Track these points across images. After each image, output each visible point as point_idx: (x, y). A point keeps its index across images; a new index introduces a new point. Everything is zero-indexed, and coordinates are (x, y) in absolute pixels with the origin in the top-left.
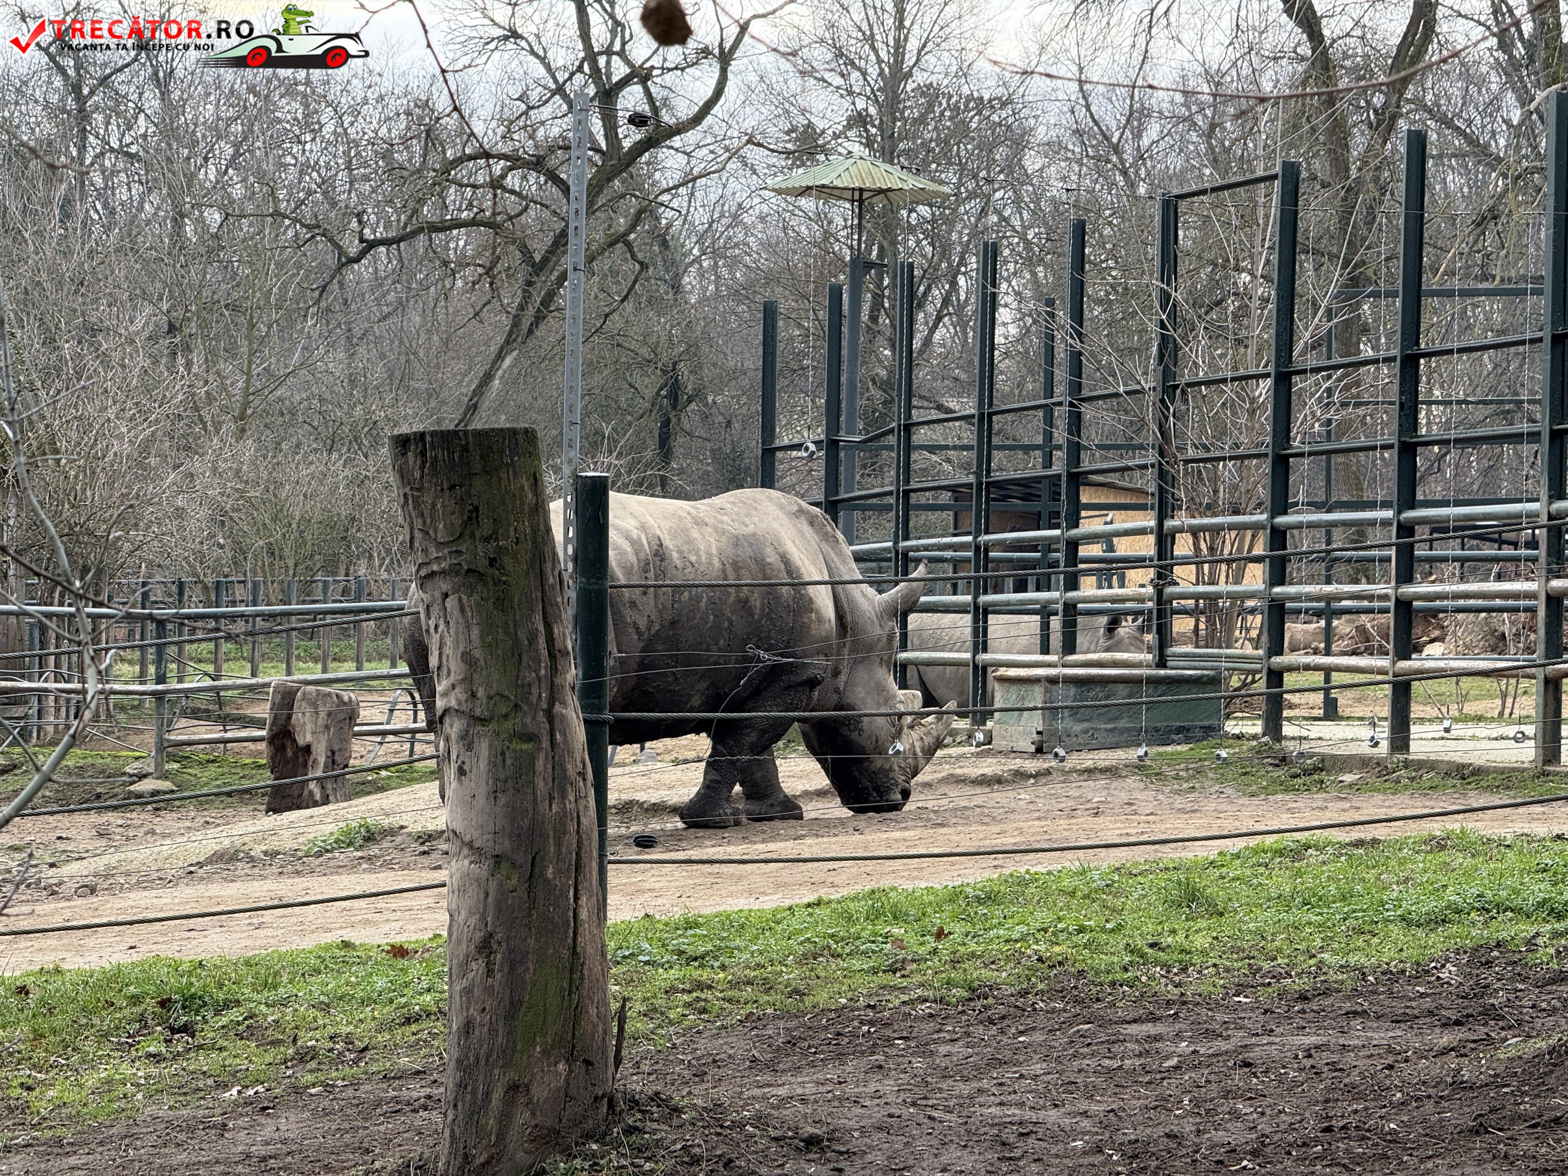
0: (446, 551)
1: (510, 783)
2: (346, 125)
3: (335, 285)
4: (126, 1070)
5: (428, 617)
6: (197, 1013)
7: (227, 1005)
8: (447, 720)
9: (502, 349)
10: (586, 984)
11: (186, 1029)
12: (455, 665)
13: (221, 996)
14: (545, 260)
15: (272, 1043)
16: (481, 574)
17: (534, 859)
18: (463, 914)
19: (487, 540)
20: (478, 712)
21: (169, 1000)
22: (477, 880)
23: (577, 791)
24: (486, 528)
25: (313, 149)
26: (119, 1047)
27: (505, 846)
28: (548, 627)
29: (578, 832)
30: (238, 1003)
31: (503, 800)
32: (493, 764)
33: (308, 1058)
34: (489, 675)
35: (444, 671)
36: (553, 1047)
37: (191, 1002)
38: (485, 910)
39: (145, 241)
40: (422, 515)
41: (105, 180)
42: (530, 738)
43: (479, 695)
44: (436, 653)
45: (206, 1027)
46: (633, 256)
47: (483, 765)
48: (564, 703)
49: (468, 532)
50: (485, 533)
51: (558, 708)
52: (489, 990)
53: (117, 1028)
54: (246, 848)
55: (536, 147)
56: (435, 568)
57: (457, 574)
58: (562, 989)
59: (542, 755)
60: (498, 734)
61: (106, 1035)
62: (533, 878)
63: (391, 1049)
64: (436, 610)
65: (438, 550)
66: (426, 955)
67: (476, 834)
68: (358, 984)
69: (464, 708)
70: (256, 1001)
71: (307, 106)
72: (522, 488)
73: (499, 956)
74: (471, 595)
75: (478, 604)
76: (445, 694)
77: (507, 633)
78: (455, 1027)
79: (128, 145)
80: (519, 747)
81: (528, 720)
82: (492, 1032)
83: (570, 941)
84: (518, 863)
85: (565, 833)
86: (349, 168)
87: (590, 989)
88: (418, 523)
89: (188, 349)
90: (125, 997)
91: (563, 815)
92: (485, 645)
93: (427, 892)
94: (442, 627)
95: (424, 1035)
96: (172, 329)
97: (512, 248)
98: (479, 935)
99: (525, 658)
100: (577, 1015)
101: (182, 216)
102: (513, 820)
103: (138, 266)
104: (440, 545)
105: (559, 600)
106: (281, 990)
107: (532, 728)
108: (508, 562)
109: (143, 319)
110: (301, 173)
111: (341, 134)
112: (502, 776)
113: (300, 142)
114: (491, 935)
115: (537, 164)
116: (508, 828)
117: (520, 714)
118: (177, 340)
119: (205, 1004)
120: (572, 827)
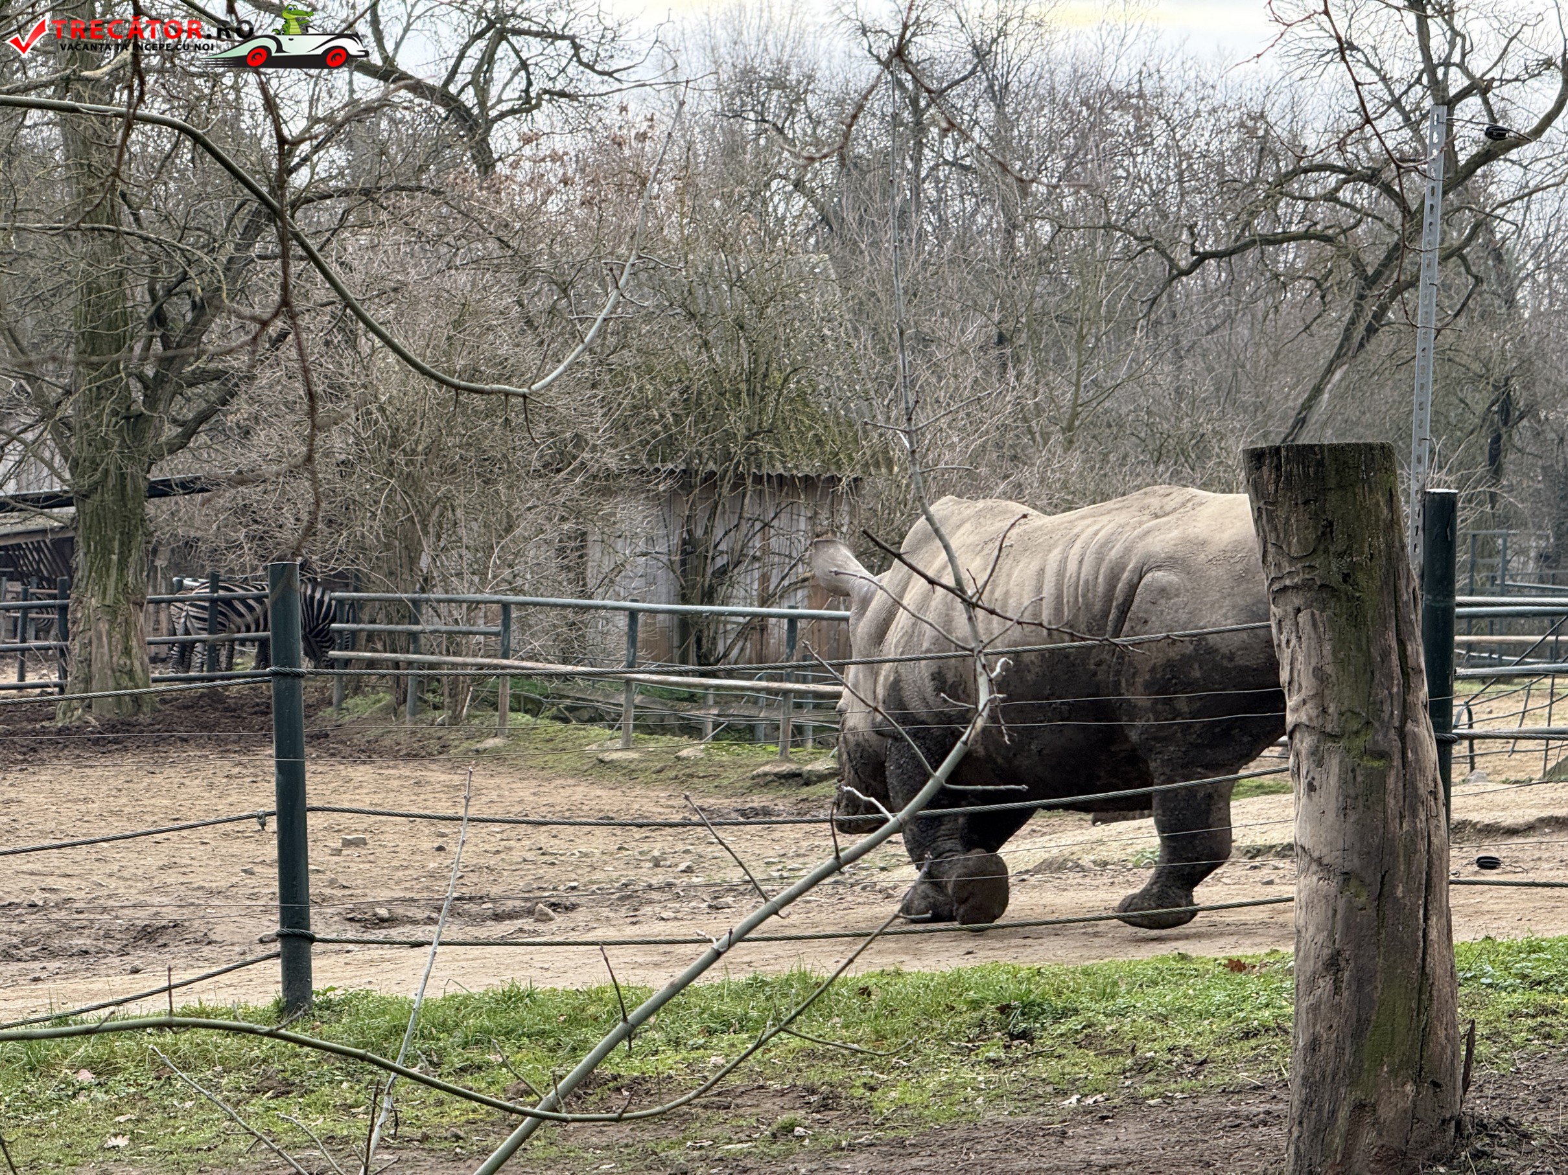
0: (1299, 566)
1: (1361, 801)
2: (1178, 137)
3: (1164, 297)
4: (967, 1074)
5: (1280, 631)
6: (1036, 1020)
7: (1065, 1013)
8: (1297, 735)
9: (1332, 362)
10: (1435, 1005)
11: (1025, 1035)
12: (1307, 682)
13: (1060, 1004)
14: (1378, 274)
15: (1110, 1053)
16: (1334, 590)
17: (1383, 877)
18: (1311, 930)
19: (1341, 555)
20: (1329, 729)
21: (1008, 1006)
22: (1326, 897)
23: (1429, 810)
24: (1340, 544)
25: (1145, 163)
26: (959, 1051)
27: (1354, 863)
28: (1402, 644)
29: (1428, 852)
30: (1076, 1011)
31: (1353, 817)
32: (1343, 781)
33: (1147, 1068)
34: (1341, 691)
35: (1296, 686)
36: (1400, 1067)
37: (1030, 1009)
38: (1333, 928)
39: (978, 251)
40: (1276, 529)
41: (940, 191)
42: (1382, 755)
43: (1331, 710)
44: (1287, 668)
45: (1045, 1034)
46: (1468, 271)
47: (1333, 781)
48: (1416, 721)
49: (1322, 547)
50: (1339, 549)
51: (1410, 726)
52: (1336, 1008)
53: (957, 1033)
54: (1075, 857)
55: (1370, 159)
56: (1288, 582)
57: (1310, 589)
58: (1411, 1009)
59: (1393, 773)
60: (1348, 751)
61: (946, 1039)
62: (1382, 895)
63: (1229, 1064)
64: (1287, 625)
65: (1291, 565)
66: (1264, 970)
67: (1325, 851)
68: (1196, 997)
69: (1315, 724)
70: (1093, 1009)
71: (1138, 118)
72: (1377, 504)
73: (1347, 974)
74: (1323, 611)
75: (1330, 619)
76: (1296, 710)
77: (1359, 649)
78: (1301, 1044)
79: (963, 158)
80: (1370, 764)
81: (1380, 738)
82: (1339, 1050)
83: (1419, 961)
84: (1367, 881)
85: (1415, 852)
86: (1180, 181)
87: (1439, 1010)
88: (1272, 538)
89: (1018, 360)
90: (966, 1002)
91: (1414, 834)
92: (1338, 661)
93: (1261, 907)
94: (1293, 642)
95: (1263, 1050)
96: (1001, 340)
97: (1343, 261)
98: (1326, 952)
99: (1377, 674)
100: (1426, 1034)
101: (1015, 227)
102: (1362, 838)
103: (970, 277)
104: (1293, 560)
105: (1413, 617)
106: (1120, 1000)
107: (1383, 745)
108: (1361, 577)
109: (975, 330)
110: (1133, 186)
111: (1173, 146)
112: (1352, 793)
113: (1131, 154)
114: (1339, 953)
115: (1372, 177)
116: (1358, 846)
117: (1371, 732)
118: (1008, 351)
119: (1044, 1011)
120: (1422, 846)
